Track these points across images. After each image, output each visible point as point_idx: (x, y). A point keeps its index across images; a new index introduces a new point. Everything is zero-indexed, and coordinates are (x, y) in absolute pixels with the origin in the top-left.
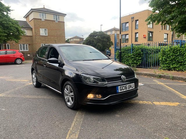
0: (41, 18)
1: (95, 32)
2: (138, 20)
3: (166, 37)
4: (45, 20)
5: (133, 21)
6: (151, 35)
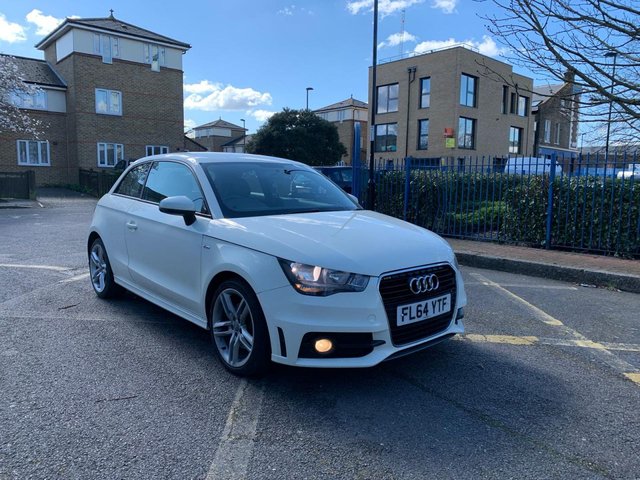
0: (101, 54)
1: (288, 110)
2: (428, 79)
3: (517, 139)
4: (114, 60)
5: (412, 79)
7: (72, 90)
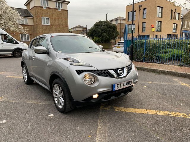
0: (43, 6)
3: (175, 27)
4: (47, 8)
5: (140, 9)
7: (35, 18)
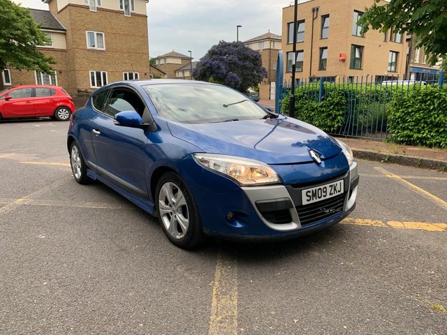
0: (89, 4)
1: (224, 42)
2: (327, 16)
3: (394, 61)
4: (98, 9)
5: (315, 16)
6: (357, 55)
7: (69, 33)
